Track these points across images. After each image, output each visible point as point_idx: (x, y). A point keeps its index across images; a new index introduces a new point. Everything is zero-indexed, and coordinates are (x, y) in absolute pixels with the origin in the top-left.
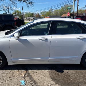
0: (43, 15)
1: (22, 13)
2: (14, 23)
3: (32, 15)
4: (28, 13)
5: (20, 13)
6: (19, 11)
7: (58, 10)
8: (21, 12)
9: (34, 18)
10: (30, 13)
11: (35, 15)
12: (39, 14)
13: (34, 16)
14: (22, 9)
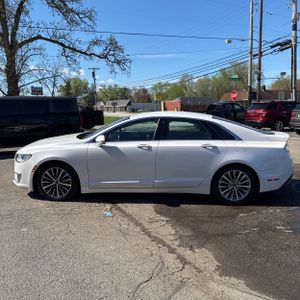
0: (158, 95)
1: (89, 86)
2: (77, 118)
3: (124, 93)
4: (110, 87)
5: (86, 87)
6: (82, 79)
7: (209, 80)
8: (87, 84)
9: (129, 104)
10: (116, 86)
11: (133, 94)
12: (145, 91)
13: (131, 97)
14: (94, 76)
